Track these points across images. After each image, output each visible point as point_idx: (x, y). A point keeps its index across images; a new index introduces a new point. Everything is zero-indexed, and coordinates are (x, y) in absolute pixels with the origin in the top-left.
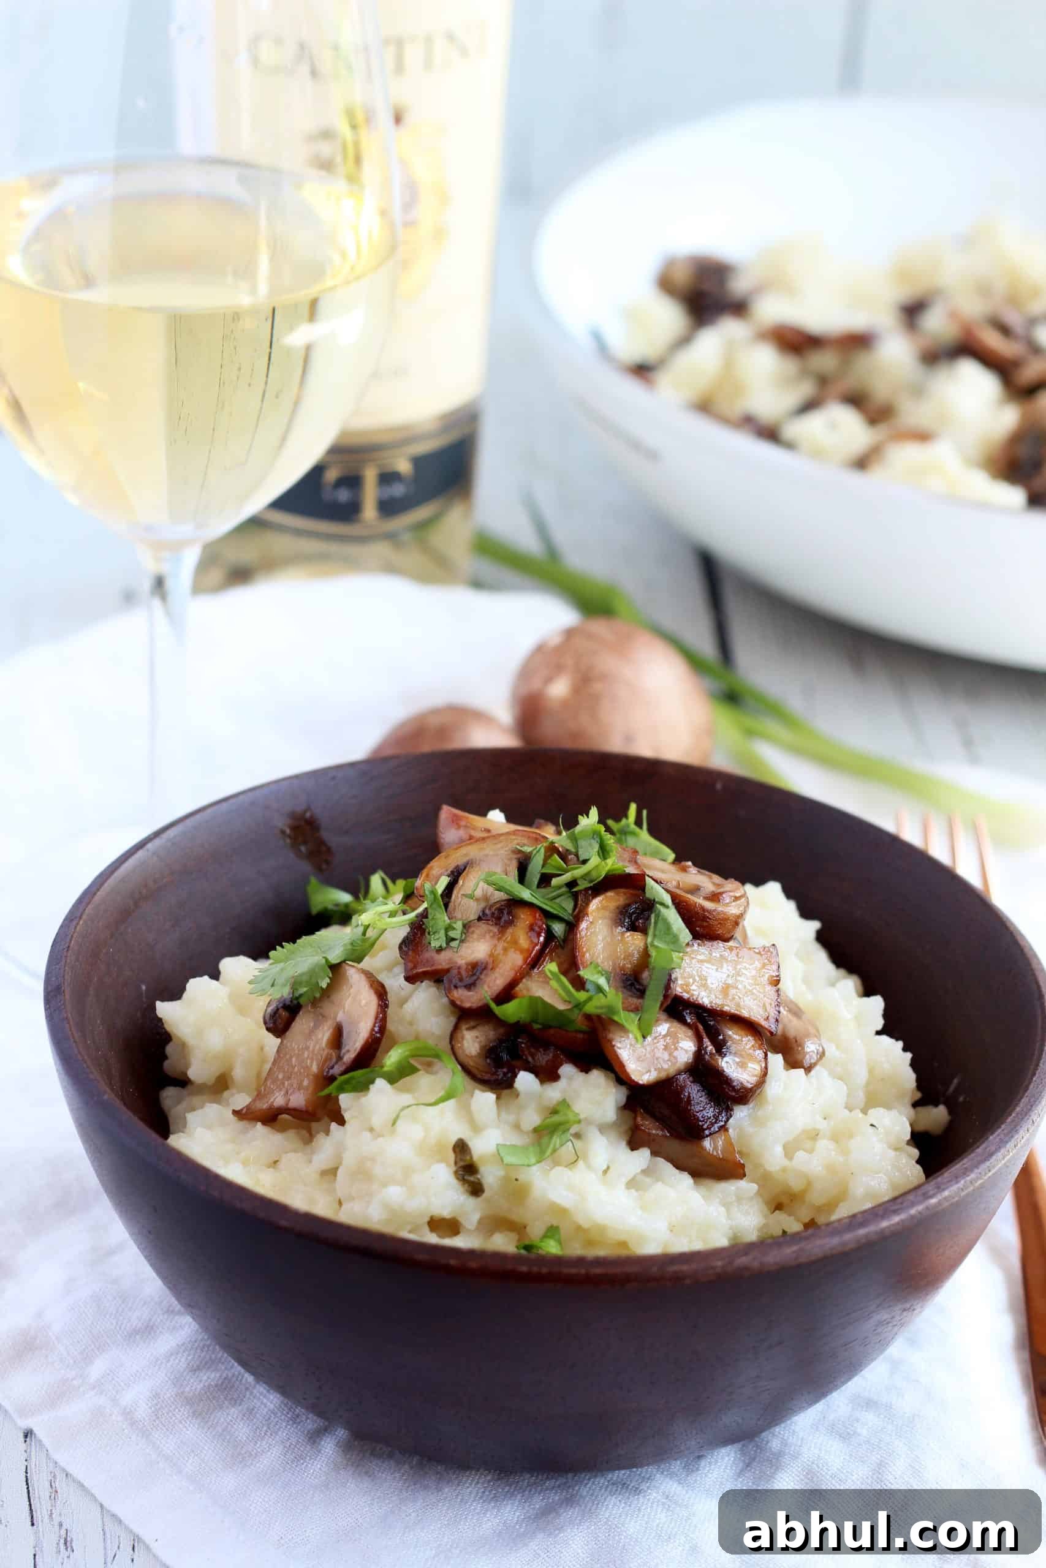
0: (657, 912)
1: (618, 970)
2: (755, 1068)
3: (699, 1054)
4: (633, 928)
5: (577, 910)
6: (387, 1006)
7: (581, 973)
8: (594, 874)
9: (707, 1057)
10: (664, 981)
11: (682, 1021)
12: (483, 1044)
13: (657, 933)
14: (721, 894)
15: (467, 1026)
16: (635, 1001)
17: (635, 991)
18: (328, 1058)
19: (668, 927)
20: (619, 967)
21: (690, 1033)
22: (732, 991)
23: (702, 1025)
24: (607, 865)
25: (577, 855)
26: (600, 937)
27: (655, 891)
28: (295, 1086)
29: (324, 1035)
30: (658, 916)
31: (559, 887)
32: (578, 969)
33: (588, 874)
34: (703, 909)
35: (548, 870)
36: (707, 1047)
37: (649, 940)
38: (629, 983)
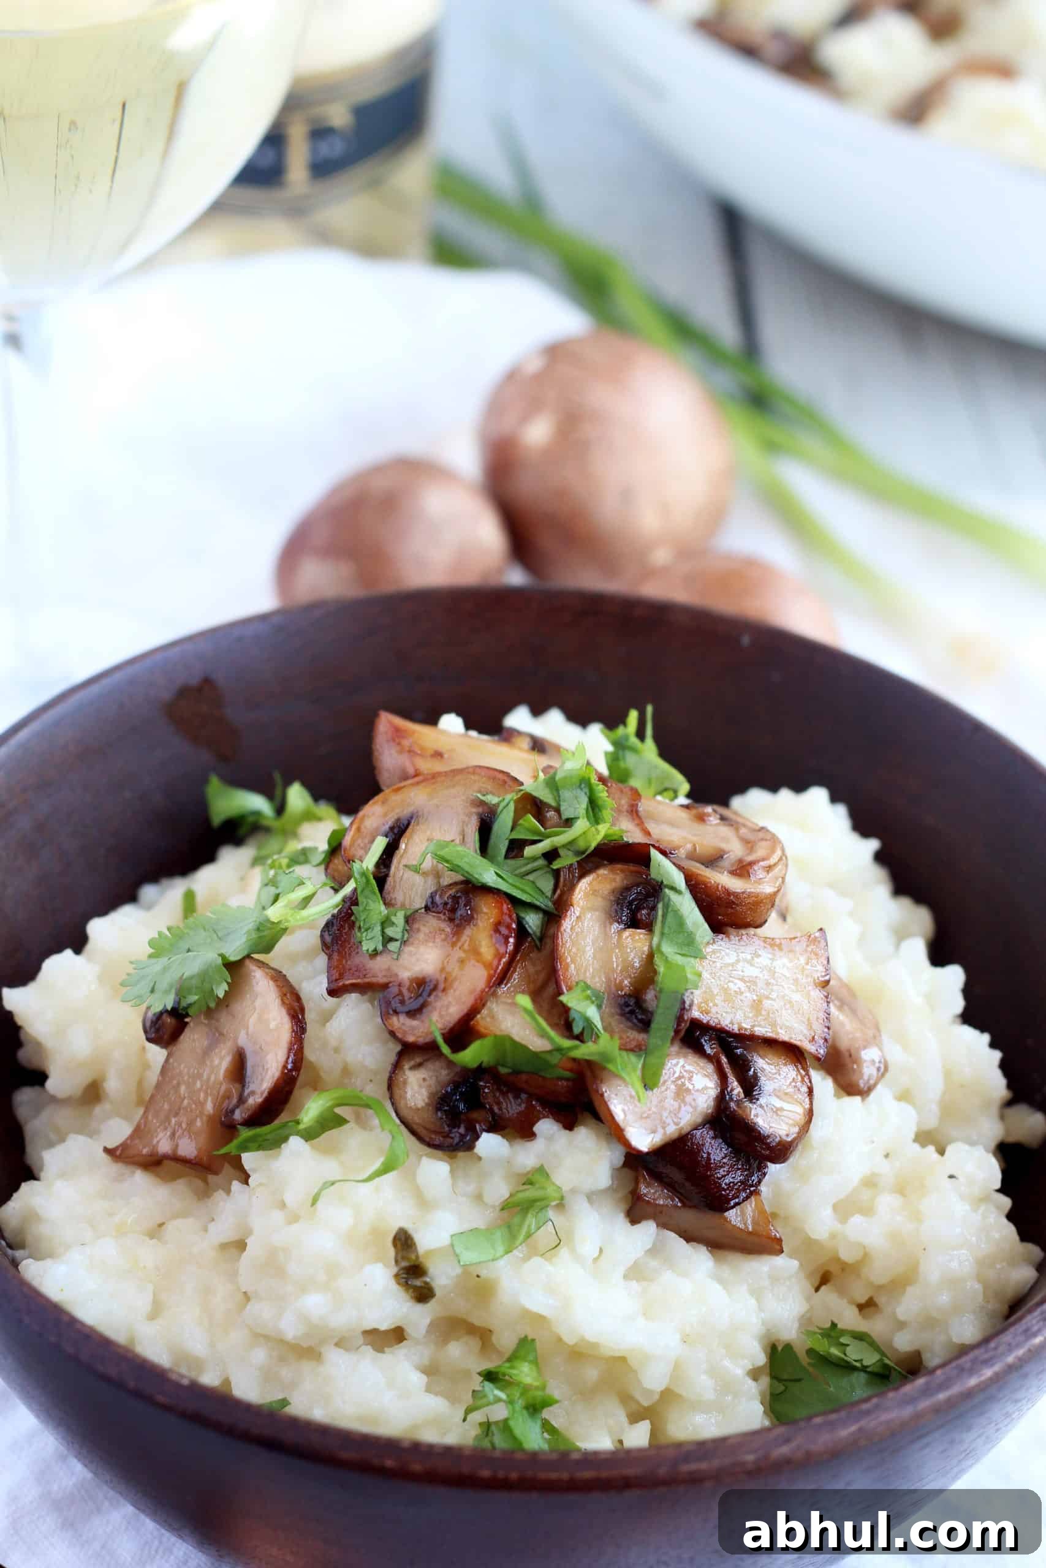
0: (666, 900)
1: (613, 989)
2: (796, 1111)
3: (722, 1100)
4: (634, 923)
5: (558, 892)
6: (303, 1030)
7: (564, 998)
8: (581, 845)
9: (732, 1105)
10: (675, 1010)
11: (700, 1051)
12: (433, 1089)
13: (666, 931)
14: (751, 864)
15: (412, 1063)
16: (635, 1036)
17: (635, 1021)
18: (227, 1096)
19: (681, 923)
20: (615, 984)
21: (710, 1068)
22: (767, 1003)
23: (727, 1057)
24: (598, 832)
25: (558, 810)
26: (589, 940)
27: (665, 869)
28: (184, 1126)
29: (222, 1062)
30: (667, 906)
31: (534, 859)
32: (560, 993)
33: (571, 843)
34: (728, 892)
35: (518, 835)
36: (732, 1090)
37: (656, 940)
38: (627, 1009)
